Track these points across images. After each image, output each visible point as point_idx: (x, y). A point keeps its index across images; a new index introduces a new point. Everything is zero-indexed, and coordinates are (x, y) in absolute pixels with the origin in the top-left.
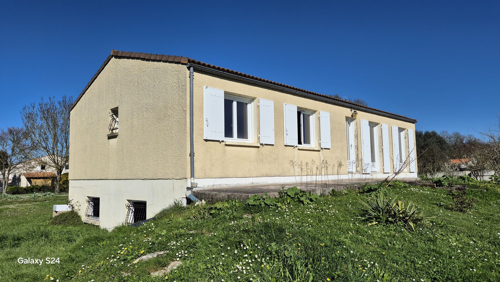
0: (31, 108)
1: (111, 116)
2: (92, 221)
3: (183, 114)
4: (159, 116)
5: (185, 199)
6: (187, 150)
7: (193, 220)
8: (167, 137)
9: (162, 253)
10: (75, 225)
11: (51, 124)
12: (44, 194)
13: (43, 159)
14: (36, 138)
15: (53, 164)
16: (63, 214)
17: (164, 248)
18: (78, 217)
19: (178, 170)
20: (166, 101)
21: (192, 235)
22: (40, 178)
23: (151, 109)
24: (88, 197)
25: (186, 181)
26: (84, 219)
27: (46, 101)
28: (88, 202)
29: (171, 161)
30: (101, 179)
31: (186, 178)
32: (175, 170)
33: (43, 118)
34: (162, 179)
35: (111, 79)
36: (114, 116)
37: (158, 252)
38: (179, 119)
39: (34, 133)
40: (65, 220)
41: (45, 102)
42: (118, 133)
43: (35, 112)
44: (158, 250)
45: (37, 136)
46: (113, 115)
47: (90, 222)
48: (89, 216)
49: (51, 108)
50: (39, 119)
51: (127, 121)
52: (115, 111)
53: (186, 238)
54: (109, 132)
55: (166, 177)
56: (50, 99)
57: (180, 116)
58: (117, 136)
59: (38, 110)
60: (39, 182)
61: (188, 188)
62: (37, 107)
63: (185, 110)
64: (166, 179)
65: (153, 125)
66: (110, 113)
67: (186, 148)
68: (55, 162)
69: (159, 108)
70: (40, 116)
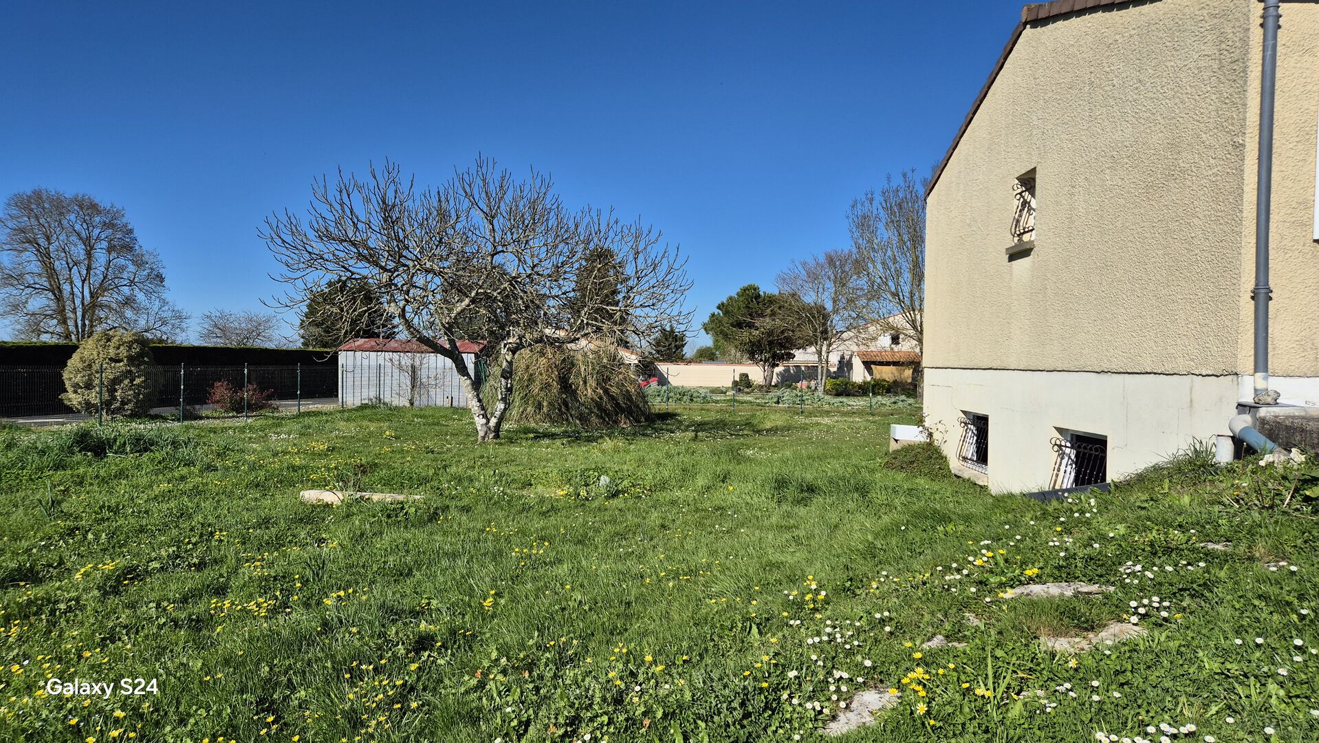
0: (867, 204)
1: (1018, 196)
2: (970, 471)
3: (1233, 158)
4: (1151, 176)
5: (1230, 442)
6: (1243, 280)
7: (1232, 511)
8: (1176, 241)
9: (1094, 588)
10: (933, 476)
11: (906, 237)
12: (893, 400)
13: (891, 320)
14: (877, 270)
15: (912, 332)
16: (909, 449)
17: (1101, 576)
18: (943, 458)
19: (1207, 345)
20: (1175, 124)
21: (1209, 556)
22: (888, 364)
23: (1126, 160)
24: (964, 412)
25: (1235, 383)
26: (955, 465)
27: (897, 181)
28: (963, 425)
29: (1184, 317)
30: (990, 369)
31: (1236, 374)
32: (1197, 347)
33: (891, 225)
34: (1155, 373)
35: (1022, 93)
36: (1026, 195)
37: (1082, 583)
38: (1219, 178)
39: (873, 262)
40: (912, 462)
41: (894, 184)
42: (1033, 241)
43: (875, 212)
44: (1084, 579)
45: (879, 266)
46: (1023, 192)
47: (966, 476)
48: (965, 459)
49: (906, 198)
50: (881, 226)
51: (1057, 203)
52: (1028, 182)
53: (1185, 562)
54: (1011, 242)
55: (1169, 368)
56: (905, 175)
57: (1219, 168)
58: (1031, 249)
59: (880, 207)
60: (886, 373)
61: (1242, 407)
62: (878, 198)
63: (1241, 142)
64: (1167, 375)
65: (1132, 206)
66: (1016, 188)
67: (1237, 272)
68: (915, 328)
69: (1152, 151)
70: (884, 221)
